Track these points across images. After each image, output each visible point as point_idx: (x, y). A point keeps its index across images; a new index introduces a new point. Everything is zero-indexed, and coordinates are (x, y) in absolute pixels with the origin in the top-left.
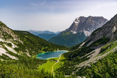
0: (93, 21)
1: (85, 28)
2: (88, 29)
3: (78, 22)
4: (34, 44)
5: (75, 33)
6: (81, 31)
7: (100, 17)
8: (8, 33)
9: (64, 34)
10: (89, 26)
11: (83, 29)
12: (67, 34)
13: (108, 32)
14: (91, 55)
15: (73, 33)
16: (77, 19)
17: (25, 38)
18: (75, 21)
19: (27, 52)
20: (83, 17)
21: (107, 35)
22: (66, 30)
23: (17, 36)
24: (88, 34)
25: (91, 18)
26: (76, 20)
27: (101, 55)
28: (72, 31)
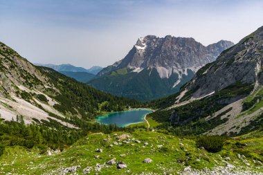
0: (175, 47)
1: (159, 61)
2: (166, 64)
3: (143, 48)
4: (81, 96)
5: (138, 70)
6: (152, 67)
7: (188, 39)
8: (28, 72)
9: (114, 73)
10: (167, 57)
11: (154, 62)
12: (120, 72)
13: (246, 74)
14: (227, 114)
15: (135, 71)
16: (142, 40)
17: (61, 83)
18: (137, 44)
19: (76, 113)
20: (155, 37)
21: (244, 79)
22: (116, 63)
23: (47, 78)
24: (165, 74)
25: (170, 39)
26: (139, 43)
27: (249, 114)
28: (131, 67)
